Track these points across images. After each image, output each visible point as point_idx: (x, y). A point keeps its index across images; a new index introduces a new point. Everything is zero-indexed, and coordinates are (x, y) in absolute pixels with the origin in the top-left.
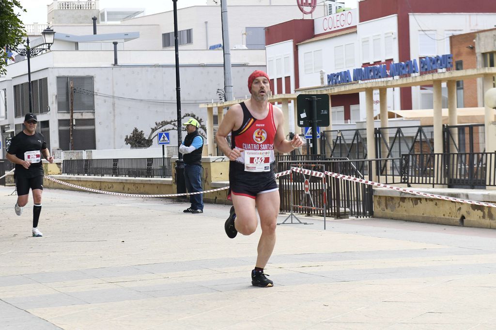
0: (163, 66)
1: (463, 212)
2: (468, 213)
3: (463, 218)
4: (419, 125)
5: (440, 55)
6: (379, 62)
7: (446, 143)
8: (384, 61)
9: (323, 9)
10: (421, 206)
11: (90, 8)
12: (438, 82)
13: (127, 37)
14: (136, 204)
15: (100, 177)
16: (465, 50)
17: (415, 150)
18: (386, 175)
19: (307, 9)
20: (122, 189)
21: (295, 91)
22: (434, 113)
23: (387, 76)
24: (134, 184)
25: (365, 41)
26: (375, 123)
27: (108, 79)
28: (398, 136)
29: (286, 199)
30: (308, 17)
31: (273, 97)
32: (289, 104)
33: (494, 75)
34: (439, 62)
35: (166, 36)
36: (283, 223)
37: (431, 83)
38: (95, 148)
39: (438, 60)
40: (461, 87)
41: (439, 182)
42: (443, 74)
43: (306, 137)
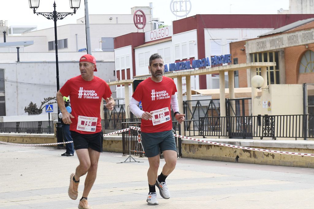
0: (49, 62)
1: (238, 153)
2: (241, 154)
3: (238, 157)
4: (211, 99)
5: (224, 55)
6: (186, 59)
7: (228, 110)
8: (189, 59)
9: (151, 26)
10: (212, 150)
11: (1, 26)
12: (222, 72)
13: (26, 44)
14: (31, 150)
15: (8, 134)
16: (239, 51)
17: (209, 114)
18: (190, 131)
19: (140, 26)
20: (22, 141)
21: (133, 78)
22: (220, 92)
23: (191, 68)
24: (30, 138)
25: (177, 46)
26: (183, 97)
27: (13, 71)
28: (198, 106)
29: (127, 147)
30: (141, 31)
31: (119, 81)
32: (129, 86)
33: (257, 67)
34: (223, 59)
35: (50, 43)
36: (125, 162)
37: (218, 72)
38: (5, 115)
39: (222, 58)
40: (237, 75)
41: (223, 135)
42: (225, 67)
43: (140, 107)
